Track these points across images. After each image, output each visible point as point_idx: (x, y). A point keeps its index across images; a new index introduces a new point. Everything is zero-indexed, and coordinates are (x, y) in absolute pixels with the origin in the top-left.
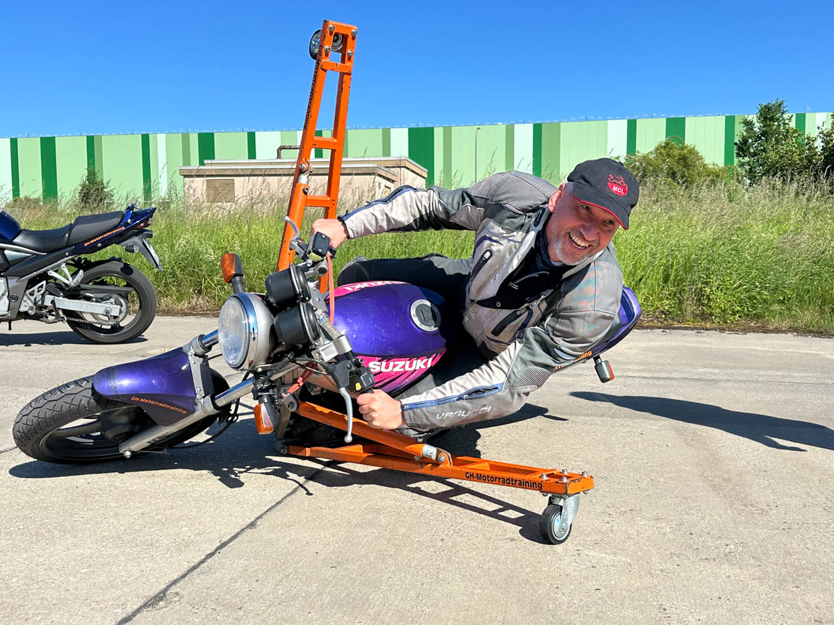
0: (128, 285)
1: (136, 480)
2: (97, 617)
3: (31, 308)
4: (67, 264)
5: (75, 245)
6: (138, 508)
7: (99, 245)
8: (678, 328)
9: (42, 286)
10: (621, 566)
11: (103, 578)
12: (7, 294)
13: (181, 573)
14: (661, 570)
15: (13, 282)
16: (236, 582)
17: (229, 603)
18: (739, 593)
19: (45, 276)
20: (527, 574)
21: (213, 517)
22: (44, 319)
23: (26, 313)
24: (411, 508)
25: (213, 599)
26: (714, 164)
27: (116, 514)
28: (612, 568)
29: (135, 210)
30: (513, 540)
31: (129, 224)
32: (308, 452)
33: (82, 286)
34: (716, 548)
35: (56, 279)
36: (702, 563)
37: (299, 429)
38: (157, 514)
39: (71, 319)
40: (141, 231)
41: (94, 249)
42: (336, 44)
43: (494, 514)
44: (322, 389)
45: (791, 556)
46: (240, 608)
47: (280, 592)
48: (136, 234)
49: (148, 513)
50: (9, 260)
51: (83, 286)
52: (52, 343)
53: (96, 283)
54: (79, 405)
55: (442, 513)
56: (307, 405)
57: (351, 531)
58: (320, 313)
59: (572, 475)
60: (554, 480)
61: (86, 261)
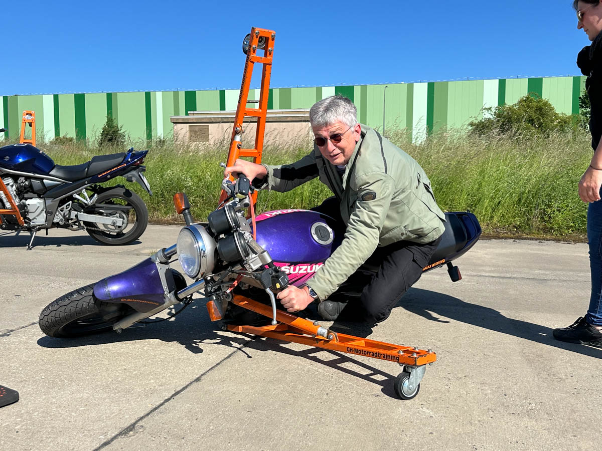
0: (128, 204)
2: (87, 441)
3: (61, 220)
4: (87, 189)
5: (92, 176)
6: (122, 365)
7: (109, 176)
8: (525, 239)
9: (69, 205)
10: (451, 417)
11: (93, 414)
12: (45, 210)
13: (146, 412)
14: (479, 421)
15: (49, 202)
16: (182, 420)
17: (176, 434)
18: (532, 439)
19: (71, 198)
20: (383, 420)
21: (172, 373)
22: (70, 227)
23: (58, 223)
24: (309, 371)
25: (165, 431)
26: (562, 114)
27: (107, 370)
28: (444, 418)
29: (134, 152)
30: (376, 395)
31: (129, 162)
32: (240, 329)
33: (97, 205)
34: (521, 406)
35: (78, 200)
36: (509, 417)
37: (234, 313)
38: (135, 371)
39: (89, 228)
40: (138, 167)
41: (105, 179)
42: (260, 44)
43: (366, 377)
44: (250, 286)
45: (575, 413)
46: (183, 438)
47: (211, 428)
48: (134, 169)
49: (129, 369)
50: (46, 186)
52: (76, 245)
53: (106, 203)
55: (330, 375)
56: (238, 297)
57: (265, 386)
58: (247, 235)
59: (421, 352)
60: (407, 355)
61: (100, 187)
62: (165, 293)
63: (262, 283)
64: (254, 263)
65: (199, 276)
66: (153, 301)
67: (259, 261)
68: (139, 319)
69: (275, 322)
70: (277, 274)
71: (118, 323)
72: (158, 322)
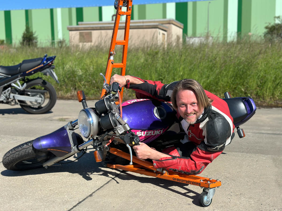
0: (45, 89)
1: (48, 176)
3: (5, 99)
4: (19, 80)
5: (23, 72)
6: (49, 187)
7: (33, 72)
9: (9, 90)
19: (10, 86)
21: (77, 192)
22: (10, 103)
23: (2, 101)
24: (152, 191)
27: (41, 190)
29: (47, 57)
30: (189, 204)
31: (45, 63)
32: (114, 166)
35: (14, 87)
37: (110, 157)
38: (56, 190)
39: (21, 104)
40: (50, 66)
41: (30, 74)
42: (124, 4)
43: (184, 194)
44: (119, 142)
48: (48, 68)
49: (53, 190)
51: (26, 90)
52: (13, 114)
53: (31, 89)
54: (28, 153)
55: (164, 193)
56: (113, 149)
57: (128, 199)
58: (117, 114)
59: (213, 181)
60: (204, 182)
61: (27, 79)
62: (72, 146)
63: (124, 141)
64: (120, 130)
65: (90, 137)
66: (65, 151)
67: (123, 129)
68: (57, 161)
69: (131, 163)
70: (133, 136)
71: (46, 163)
72: (69, 163)
